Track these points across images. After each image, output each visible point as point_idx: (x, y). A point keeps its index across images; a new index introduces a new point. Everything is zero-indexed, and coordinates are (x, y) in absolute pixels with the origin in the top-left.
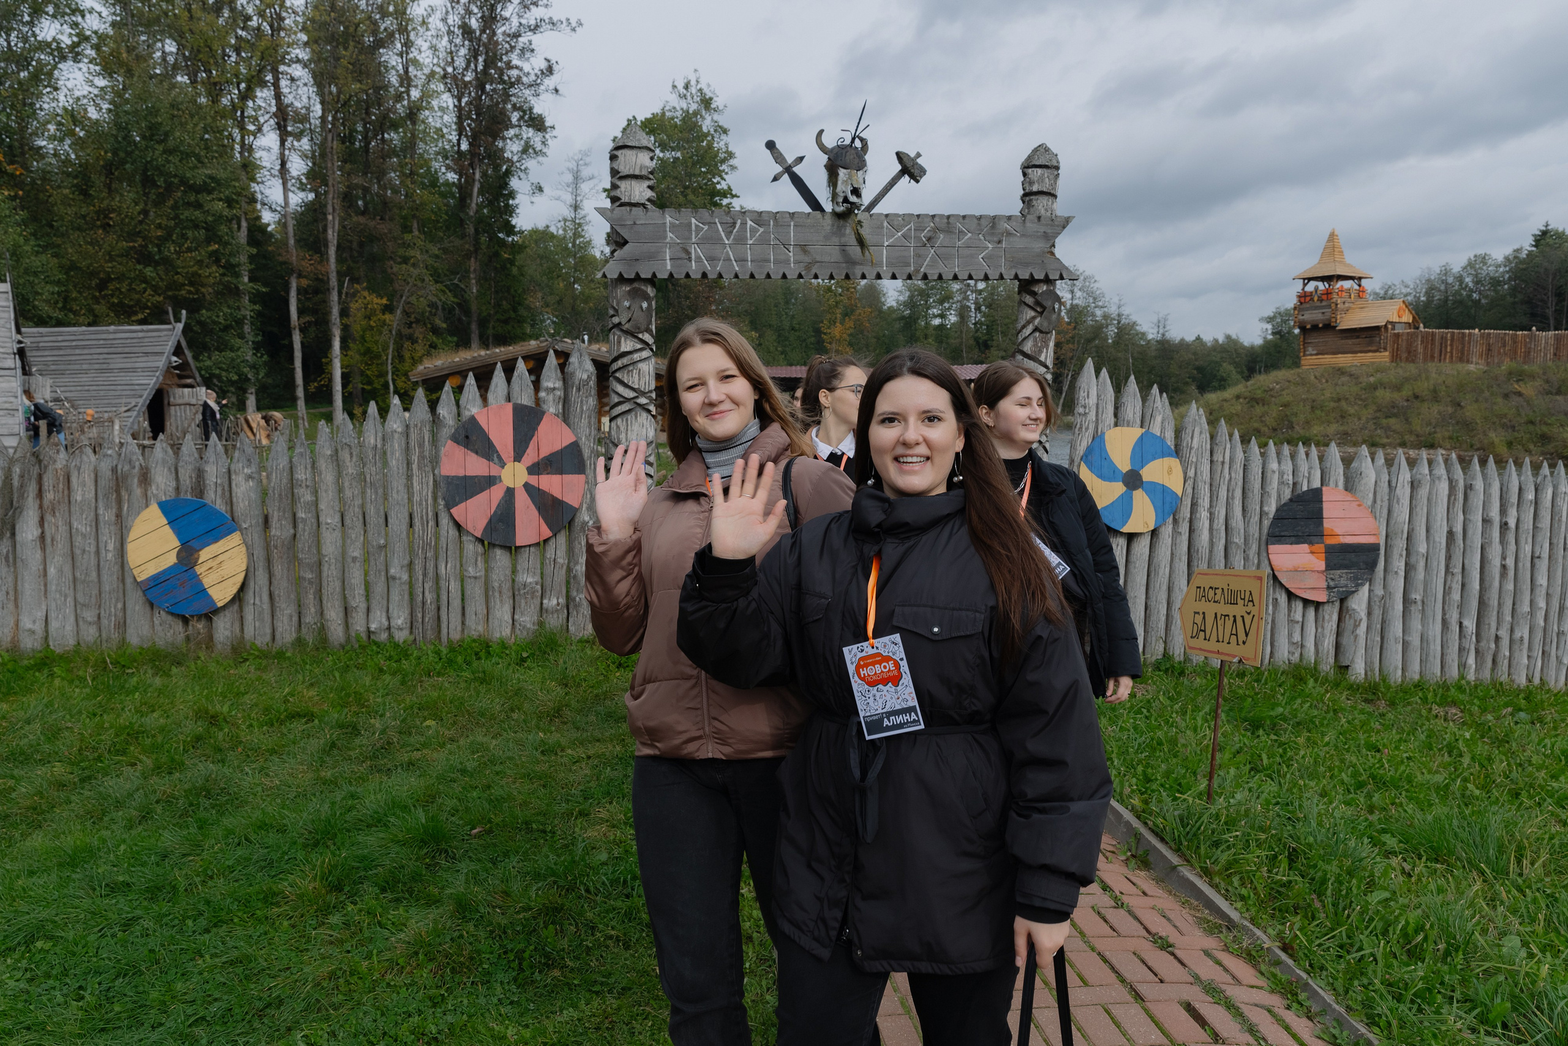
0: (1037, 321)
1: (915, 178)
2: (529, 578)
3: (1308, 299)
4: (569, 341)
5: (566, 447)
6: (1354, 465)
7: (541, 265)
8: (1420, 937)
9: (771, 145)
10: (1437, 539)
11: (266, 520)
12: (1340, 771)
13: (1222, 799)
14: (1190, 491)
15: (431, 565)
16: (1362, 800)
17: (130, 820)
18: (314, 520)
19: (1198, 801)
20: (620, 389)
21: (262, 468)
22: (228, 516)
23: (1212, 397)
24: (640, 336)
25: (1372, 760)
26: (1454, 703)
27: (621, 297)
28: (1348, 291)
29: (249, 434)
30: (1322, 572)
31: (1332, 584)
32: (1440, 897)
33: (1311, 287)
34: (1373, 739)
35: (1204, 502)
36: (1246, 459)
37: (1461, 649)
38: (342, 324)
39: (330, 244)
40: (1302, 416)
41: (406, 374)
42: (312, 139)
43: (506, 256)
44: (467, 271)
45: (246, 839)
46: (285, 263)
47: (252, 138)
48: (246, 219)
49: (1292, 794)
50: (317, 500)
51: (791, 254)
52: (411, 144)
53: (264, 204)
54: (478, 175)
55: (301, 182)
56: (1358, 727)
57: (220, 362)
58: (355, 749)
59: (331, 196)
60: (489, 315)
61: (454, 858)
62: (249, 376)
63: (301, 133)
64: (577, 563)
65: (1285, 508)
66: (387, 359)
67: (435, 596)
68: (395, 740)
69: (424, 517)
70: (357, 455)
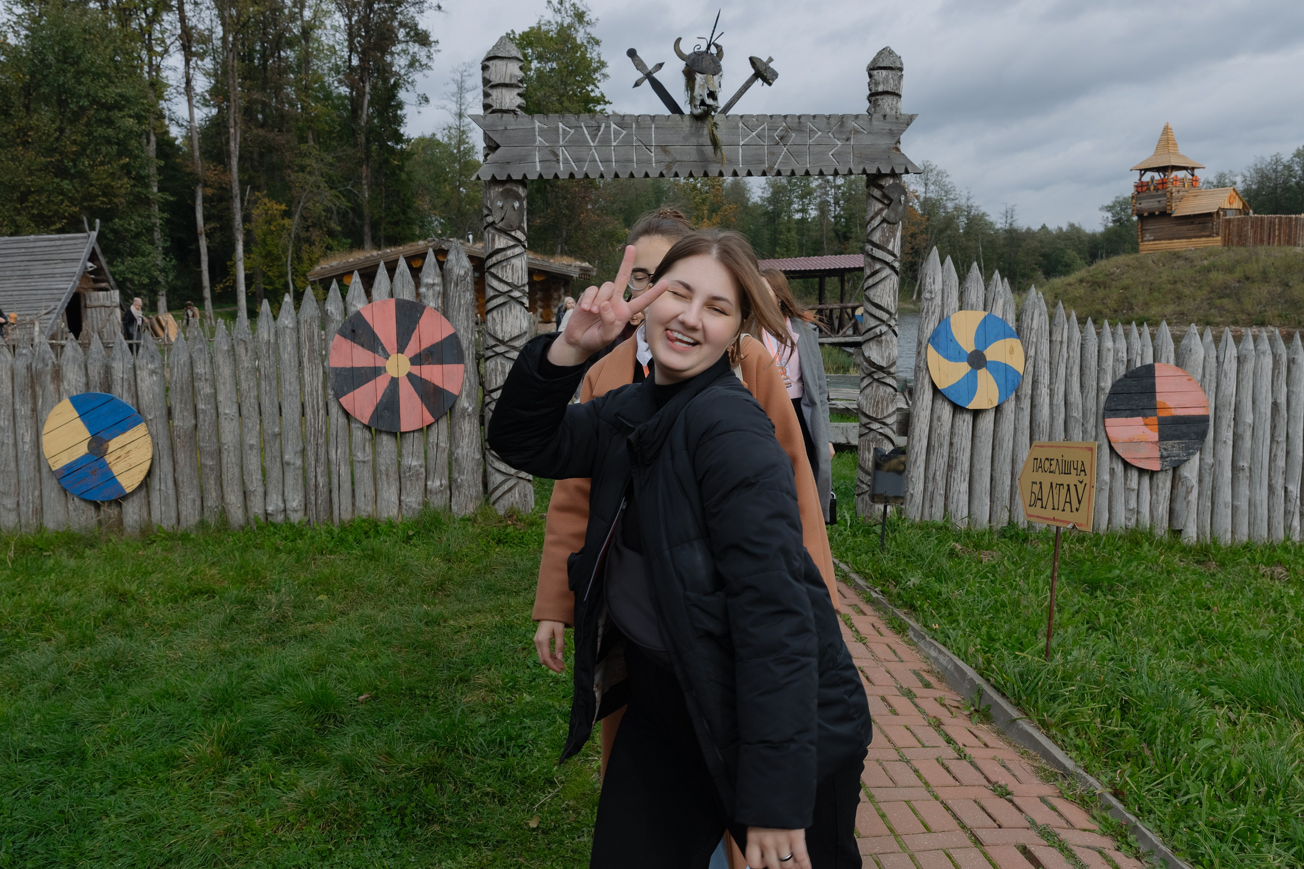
0: (884, 213)
1: (768, 81)
2: (413, 462)
3: (1145, 188)
4: (449, 239)
5: (446, 339)
6: (1184, 342)
7: (429, 170)
8: (1242, 782)
9: (632, 53)
10: (1263, 410)
11: (169, 413)
12: (1172, 628)
13: (1059, 657)
14: (1031, 369)
15: (322, 451)
16: (1192, 654)
17: (44, 691)
18: (213, 412)
19: (1036, 659)
20: (495, 283)
21: (164, 363)
22: (134, 409)
23: (1057, 282)
24: (513, 233)
25: (1202, 617)
26: (1280, 563)
27: (495, 199)
28: (1182, 181)
29: (159, 331)
30: (1155, 443)
31: (1165, 453)
32: (1263, 743)
33: (1147, 177)
34: (1204, 598)
35: (1045, 379)
36: (1083, 338)
37: (1286, 512)
38: (245, 229)
39: (232, 155)
40: (1141, 298)
41: (304, 275)
42: (214, 59)
43: (396, 162)
44: (360, 178)
45: (150, 708)
46: (191, 174)
47: (159, 59)
48: (155, 134)
49: (1126, 650)
50: (216, 393)
51: (653, 154)
52: (305, 61)
53: (171, 120)
54: (368, 89)
55: (205, 99)
56: (1190, 587)
57: (133, 267)
58: (252, 623)
59: (233, 111)
60: (381, 218)
61: (342, 723)
62: (160, 279)
63: (205, 52)
64: (458, 447)
65: (1120, 384)
66: (287, 261)
67: (327, 480)
68: (290, 614)
69: (315, 407)
70: (252, 350)
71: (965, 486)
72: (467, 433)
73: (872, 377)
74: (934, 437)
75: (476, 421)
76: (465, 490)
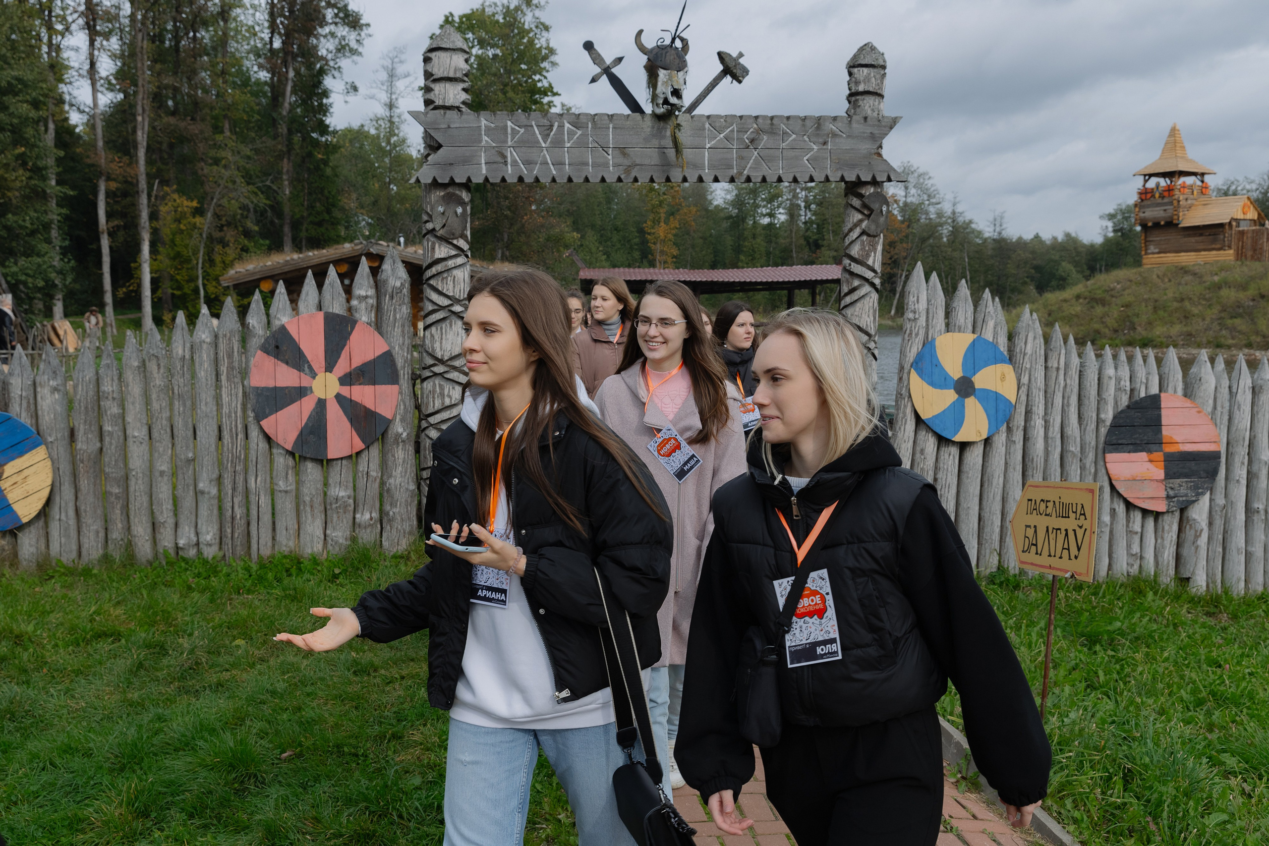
0: (864, 224)
1: (737, 78)
2: (340, 492)
3: (1149, 196)
4: (384, 244)
5: (379, 357)
6: (1194, 370)
7: (356, 165)
9: (589, 46)
11: (72, 433)
12: (1179, 688)
13: (1055, 719)
14: (1023, 398)
15: (240, 479)
18: (121, 434)
20: (434, 296)
21: (68, 378)
22: (34, 430)
23: (1052, 297)
24: (455, 242)
25: (1212, 676)
27: (435, 203)
28: (1191, 187)
29: (56, 341)
30: (1161, 481)
31: (1171, 493)
33: (1152, 183)
34: (1214, 654)
35: (1039, 410)
36: (1082, 365)
38: (152, 227)
39: (139, 146)
40: (1144, 317)
41: (217, 279)
42: (121, 39)
43: (320, 156)
44: (280, 173)
45: (51, 764)
46: (93, 165)
47: (59, 38)
48: (54, 121)
49: (1129, 712)
50: (123, 413)
51: (610, 157)
52: (222, 42)
53: (71, 105)
54: (291, 74)
55: (110, 83)
56: (1199, 642)
57: (27, 268)
58: (162, 670)
59: (140, 96)
60: (302, 217)
61: (263, 783)
62: (56, 282)
63: (110, 32)
64: (390, 476)
65: (1122, 415)
66: (197, 264)
67: (245, 511)
68: (204, 660)
69: (234, 430)
70: (165, 367)
72: (401, 461)
75: (411, 449)
76: (397, 524)
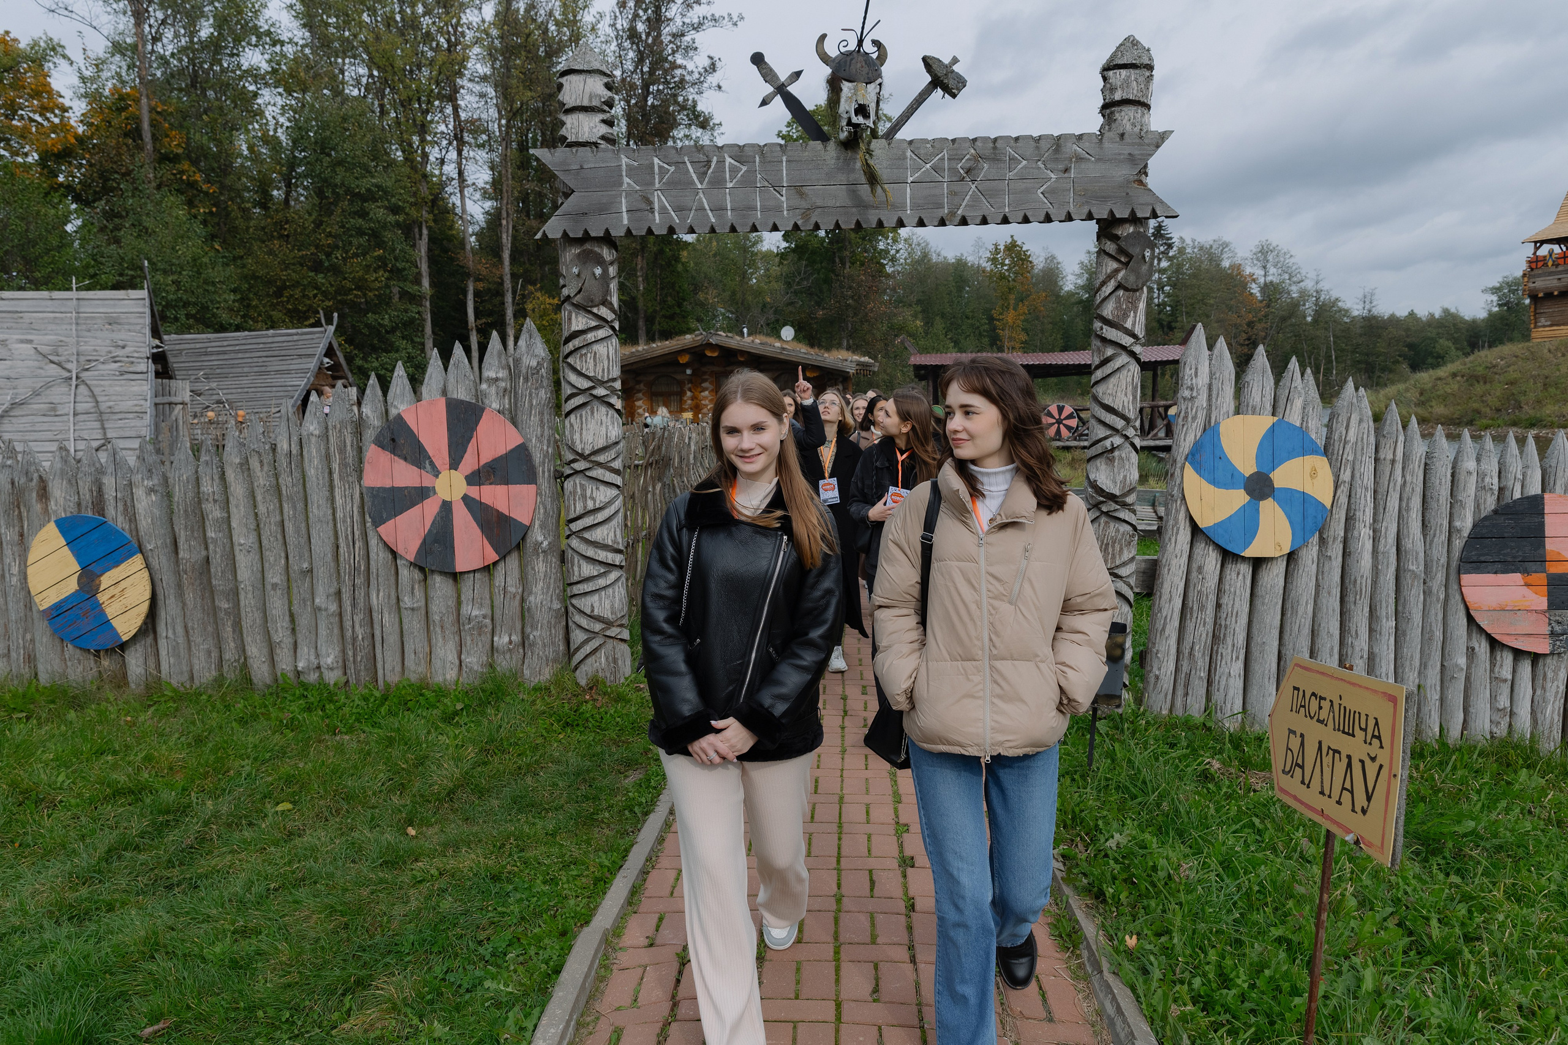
0: (1120, 274)
1: (951, 92)
2: (475, 611)
5: (512, 451)
9: (758, 59)
11: (174, 541)
14: (1343, 499)
15: (361, 594)
18: (226, 541)
20: (573, 378)
22: (132, 535)
24: (595, 310)
27: (571, 262)
30: (1543, 612)
31: (1558, 628)
35: (1366, 514)
36: (1429, 455)
40: (1532, 396)
50: (229, 517)
51: (784, 199)
64: (531, 593)
65: (1487, 523)
67: (367, 631)
69: (350, 537)
70: (269, 464)
71: (1238, 667)
72: (542, 575)
73: (1100, 509)
74: (1192, 595)
75: (555, 560)
76: (539, 650)
